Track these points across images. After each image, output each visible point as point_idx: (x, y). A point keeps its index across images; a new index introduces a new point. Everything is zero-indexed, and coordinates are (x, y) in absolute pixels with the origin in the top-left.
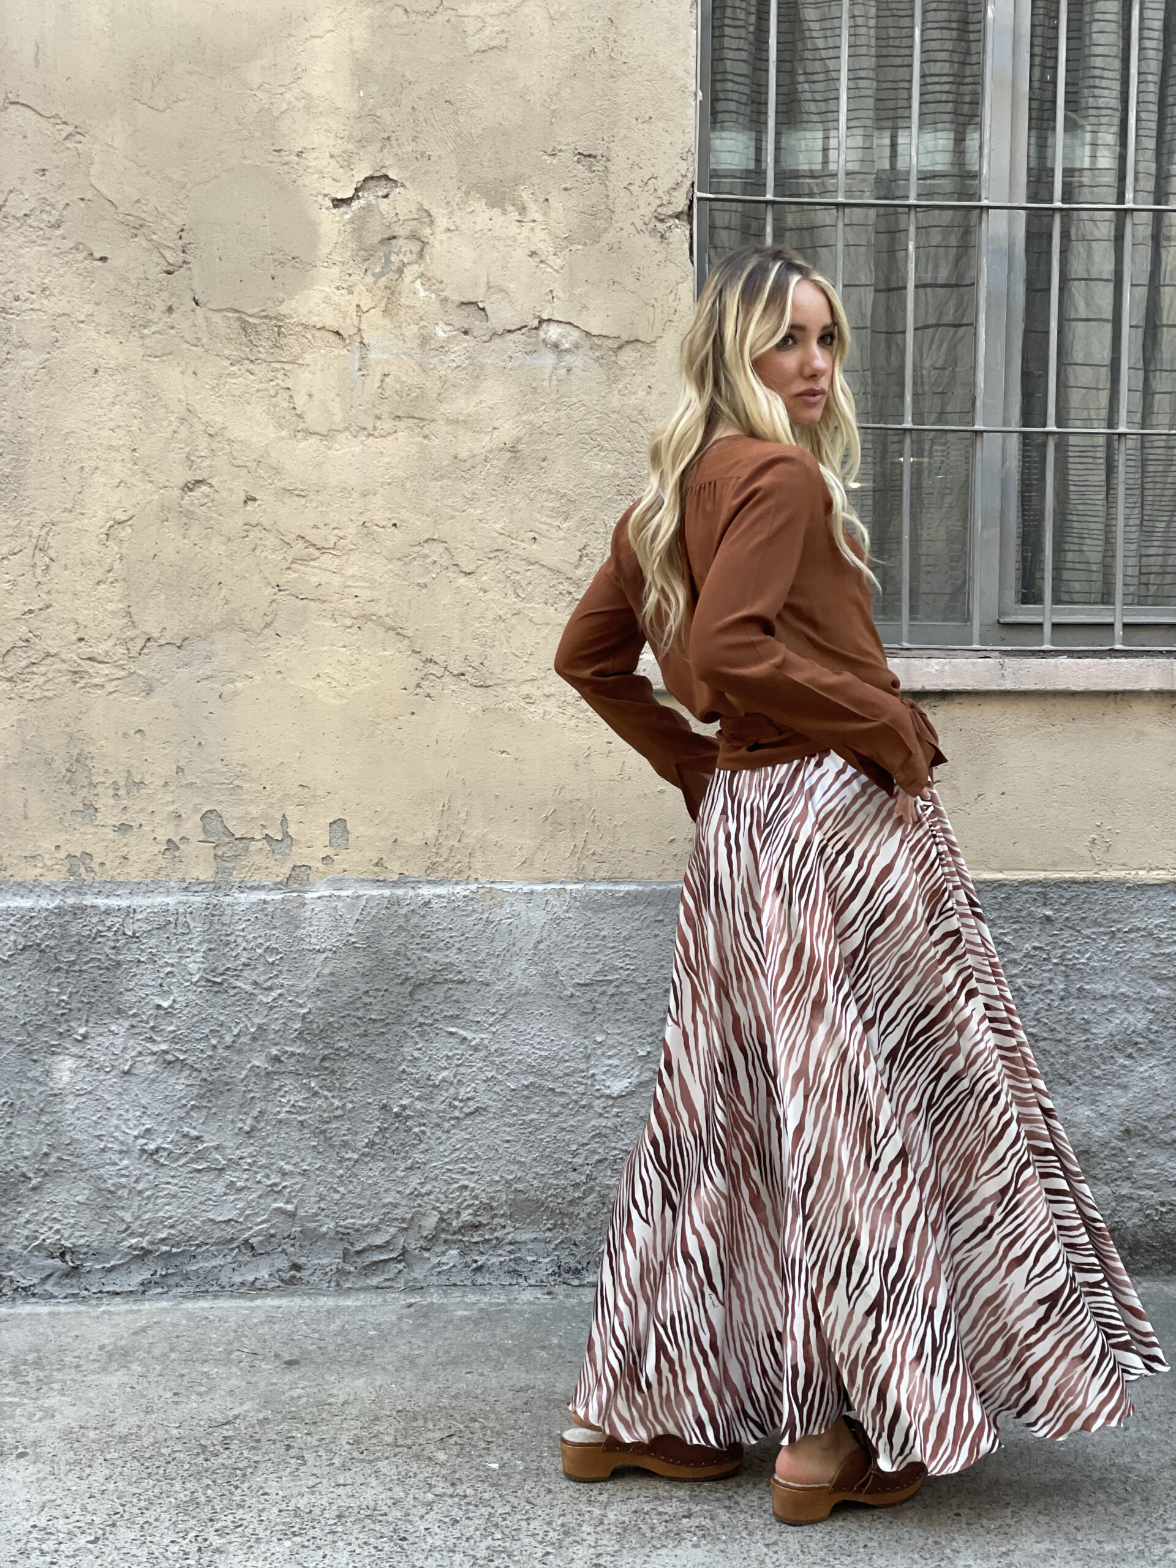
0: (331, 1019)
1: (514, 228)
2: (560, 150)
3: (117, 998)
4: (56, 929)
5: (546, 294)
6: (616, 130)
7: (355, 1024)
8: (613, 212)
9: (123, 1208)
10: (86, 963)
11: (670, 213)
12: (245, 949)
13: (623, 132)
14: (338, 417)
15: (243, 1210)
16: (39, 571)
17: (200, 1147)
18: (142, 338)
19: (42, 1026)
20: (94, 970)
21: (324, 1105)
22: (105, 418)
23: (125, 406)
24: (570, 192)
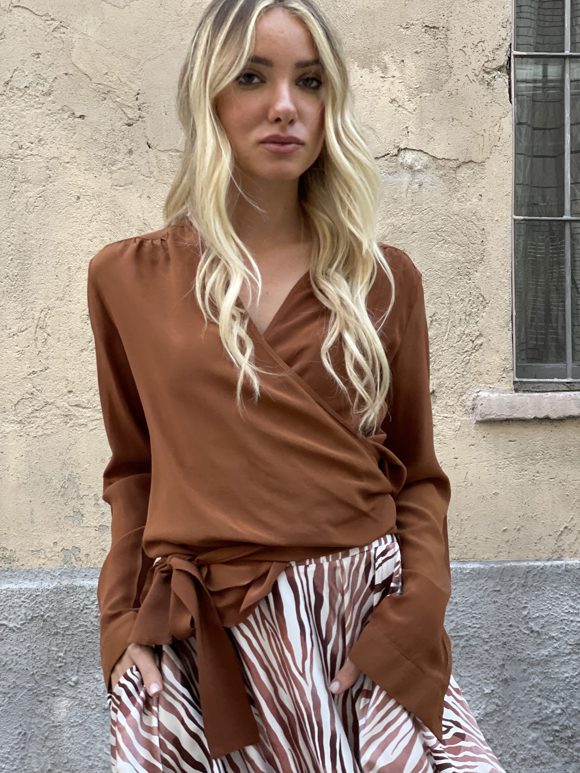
1: (379, 83)
2: (412, 24)
4: (55, 604)
5: (403, 130)
6: (453, 8)
8: (452, 68)
10: (77, 628)
11: (494, 67)
13: (459, 9)
16: (39, 344)
18: (110, 172)
19: (45, 675)
20: (83, 634)
22: (85, 231)
23: (99, 222)
24: (420, 54)
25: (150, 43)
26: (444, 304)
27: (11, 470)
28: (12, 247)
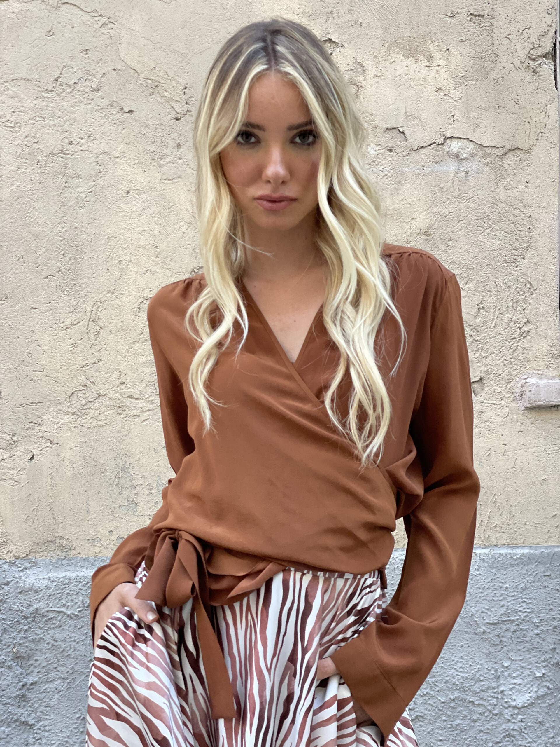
1: (425, 72)
2: (457, 13)
5: (449, 119)
8: (497, 55)
11: (540, 54)
16: (92, 336)
18: (159, 167)
22: (135, 225)
23: (149, 216)
24: (465, 43)
25: (197, 37)
26: (491, 291)
27: (66, 460)
28: (64, 242)
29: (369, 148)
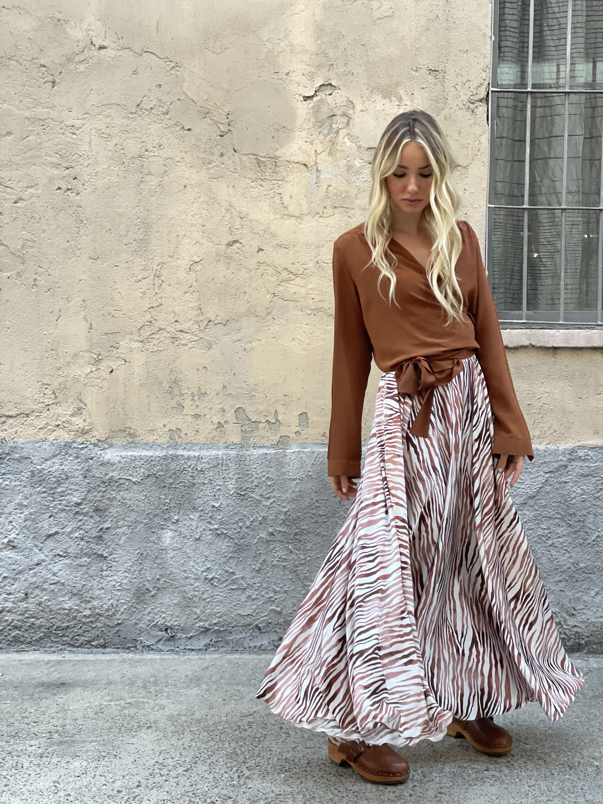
0: (299, 514)
1: (396, 109)
2: (420, 68)
3: (193, 501)
4: (164, 467)
6: (449, 57)
7: (311, 517)
8: (447, 99)
9: (196, 607)
10: (178, 484)
11: (477, 99)
12: (256, 478)
13: (453, 58)
14: (305, 208)
15: (255, 610)
16: (156, 287)
17: (234, 578)
18: (207, 169)
19: (156, 515)
20: (182, 487)
21: (296, 558)
22: (189, 210)
23: (199, 204)
24: (425, 90)
25: (237, 79)
27: (135, 374)
28: (139, 220)
29: (356, 161)
